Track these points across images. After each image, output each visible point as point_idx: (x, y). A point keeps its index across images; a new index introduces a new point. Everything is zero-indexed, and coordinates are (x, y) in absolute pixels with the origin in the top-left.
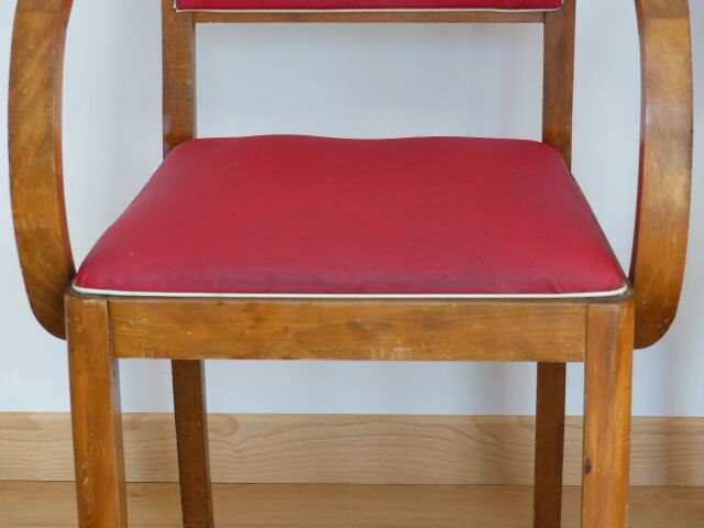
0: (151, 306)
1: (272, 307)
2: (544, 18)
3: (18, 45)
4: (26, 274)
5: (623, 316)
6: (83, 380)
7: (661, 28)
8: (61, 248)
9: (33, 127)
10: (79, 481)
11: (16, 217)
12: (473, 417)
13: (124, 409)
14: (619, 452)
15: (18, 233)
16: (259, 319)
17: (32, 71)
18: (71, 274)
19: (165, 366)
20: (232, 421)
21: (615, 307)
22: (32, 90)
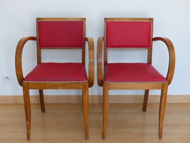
0: (32, 83)
1: (46, 83)
2: (82, 49)
3: (16, 53)
4: (18, 79)
5: (87, 84)
6: (24, 92)
7: (91, 51)
8: (22, 77)
9: (18, 62)
10: (24, 104)
11: (16, 73)
12: (77, 95)
13: (30, 95)
14: (87, 99)
15: (17, 75)
16: (45, 85)
17: (18, 56)
18: (23, 79)
19: (38, 90)
20: (48, 96)
21: (86, 83)
22: (18, 58)
